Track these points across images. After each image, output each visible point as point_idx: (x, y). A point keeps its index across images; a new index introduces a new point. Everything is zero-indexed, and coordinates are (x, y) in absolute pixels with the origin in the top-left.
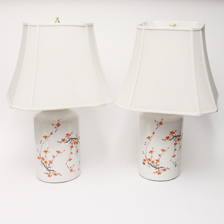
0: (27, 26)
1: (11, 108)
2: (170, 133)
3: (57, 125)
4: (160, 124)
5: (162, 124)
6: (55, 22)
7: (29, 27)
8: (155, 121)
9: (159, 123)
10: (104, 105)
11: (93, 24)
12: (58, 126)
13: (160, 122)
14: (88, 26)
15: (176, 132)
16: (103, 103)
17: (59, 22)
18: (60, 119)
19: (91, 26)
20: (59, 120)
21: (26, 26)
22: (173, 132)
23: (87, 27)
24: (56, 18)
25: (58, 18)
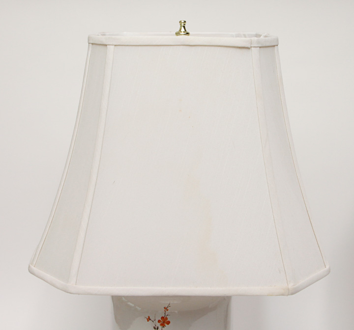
3: (159, 321)
6: (178, 34)
12: (163, 325)
14: (260, 47)
16: (290, 286)
17: (188, 33)
18: (169, 306)
20: (166, 309)
24: (180, 22)
25: (185, 22)
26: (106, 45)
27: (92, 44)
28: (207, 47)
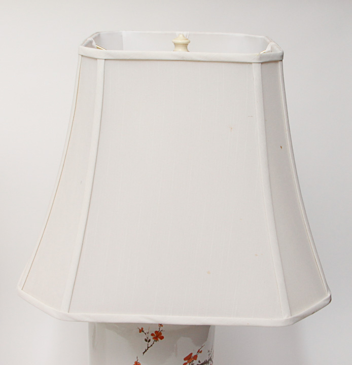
2: (185, 359)
4: (156, 339)
5: (162, 338)
8: (141, 331)
9: (152, 335)
13: (156, 332)
15: (199, 355)
22: (193, 355)
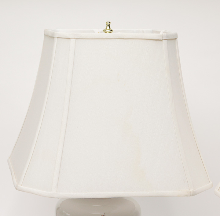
0: (53, 37)
1: (16, 189)
7: (56, 39)
10: (194, 194)
11: (176, 35)
14: (168, 40)
16: (191, 190)
19: (172, 39)
21: (50, 37)
23: (165, 42)
24: (107, 22)
25: (110, 22)
26: (70, 39)
27: (58, 38)
28: (134, 40)
